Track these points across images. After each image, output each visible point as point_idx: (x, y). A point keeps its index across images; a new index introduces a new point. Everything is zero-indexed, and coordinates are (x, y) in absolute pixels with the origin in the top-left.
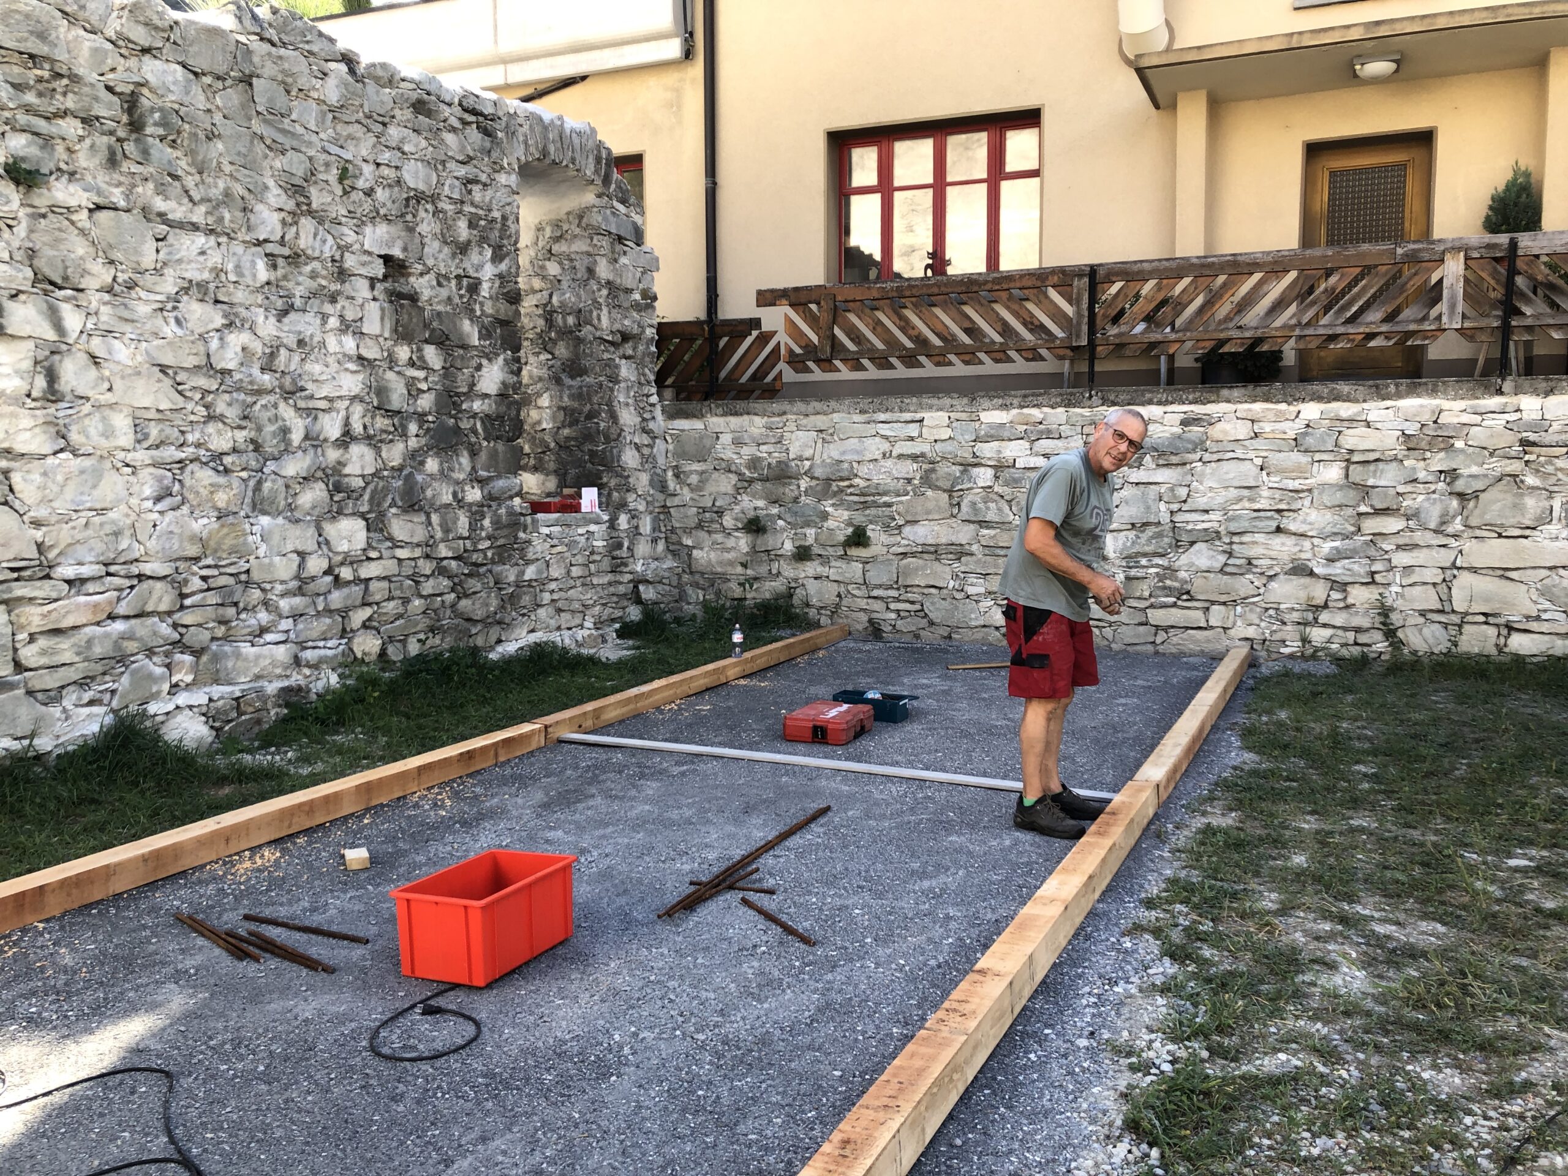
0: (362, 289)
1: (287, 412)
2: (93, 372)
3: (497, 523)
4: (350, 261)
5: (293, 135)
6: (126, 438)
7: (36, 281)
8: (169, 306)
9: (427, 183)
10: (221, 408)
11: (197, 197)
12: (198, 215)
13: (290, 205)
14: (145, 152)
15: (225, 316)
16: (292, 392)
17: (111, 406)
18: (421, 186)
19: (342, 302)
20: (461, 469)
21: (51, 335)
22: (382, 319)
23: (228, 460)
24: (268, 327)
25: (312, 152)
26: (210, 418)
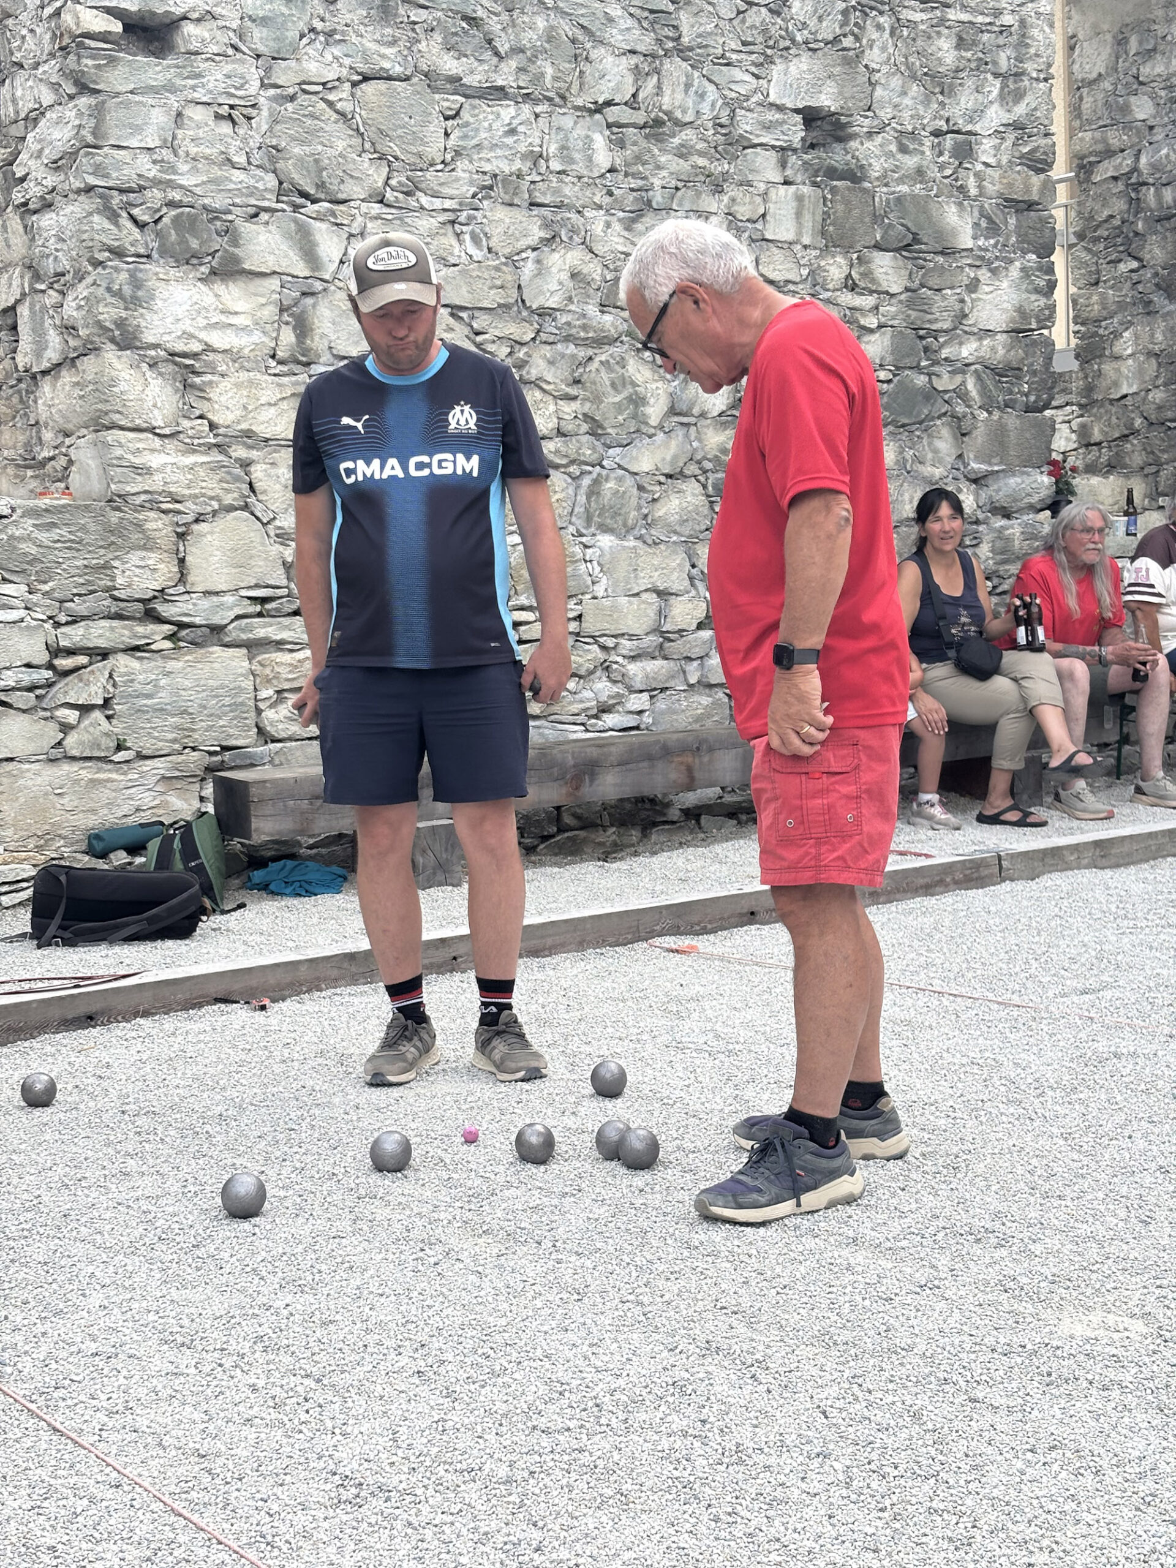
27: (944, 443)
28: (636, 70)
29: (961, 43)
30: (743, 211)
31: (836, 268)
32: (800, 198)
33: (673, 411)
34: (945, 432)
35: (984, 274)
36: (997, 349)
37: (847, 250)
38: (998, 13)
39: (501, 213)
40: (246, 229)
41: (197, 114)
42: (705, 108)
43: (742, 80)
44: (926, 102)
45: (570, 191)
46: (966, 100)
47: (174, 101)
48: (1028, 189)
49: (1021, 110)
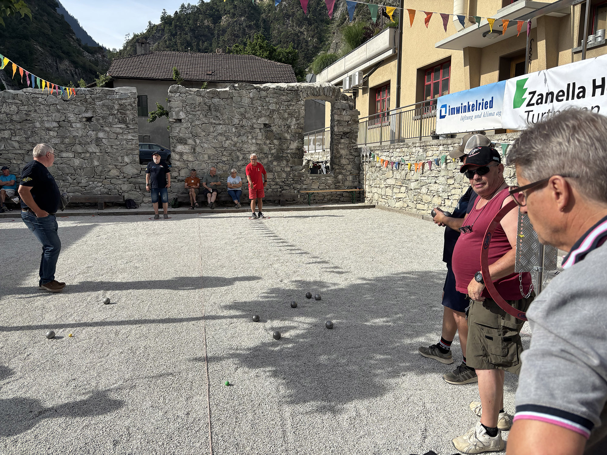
0: (258, 130)
1: (238, 154)
2: (201, 149)
3: (294, 176)
4: (255, 126)
5: (242, 105)
6: (206, 159)
7: (192, 136)
8: (215, 138)
9: (276, 107)
10: (225, 153)
11: (221, 119)
12: (221, 122)
13: (241, 117)
14: (212, 114)
15: (226, 138)
16: (240, 150)
17: (205, 154)
18: (274, 108)
19: (252, 133)
20: (283, 164)
21: (194, 144)
22: (262, 136)
23: (226, 162)
24: (236, 139)
25: (246, 107)
26: (223, 155)
27: (285, 162)
28: (239, 121)
29: (289, 114)
30: (254, 136)
31: (268, 142)
32: (262, 134)
33: (243, 158)
34: (285, 161)
35: (292, 142)
36: (294, 151)
37: (269, 140)
38: (295, 110)
39: (220, 137)
40: (187, 140)
41: (183, 129)
42: (249, 124)
43: (254, 121)
44: (283, 122)
45: (229, 134)
46: (289, 121)
47: (180, 127)
48: (299, 131)
49: (298, 122)
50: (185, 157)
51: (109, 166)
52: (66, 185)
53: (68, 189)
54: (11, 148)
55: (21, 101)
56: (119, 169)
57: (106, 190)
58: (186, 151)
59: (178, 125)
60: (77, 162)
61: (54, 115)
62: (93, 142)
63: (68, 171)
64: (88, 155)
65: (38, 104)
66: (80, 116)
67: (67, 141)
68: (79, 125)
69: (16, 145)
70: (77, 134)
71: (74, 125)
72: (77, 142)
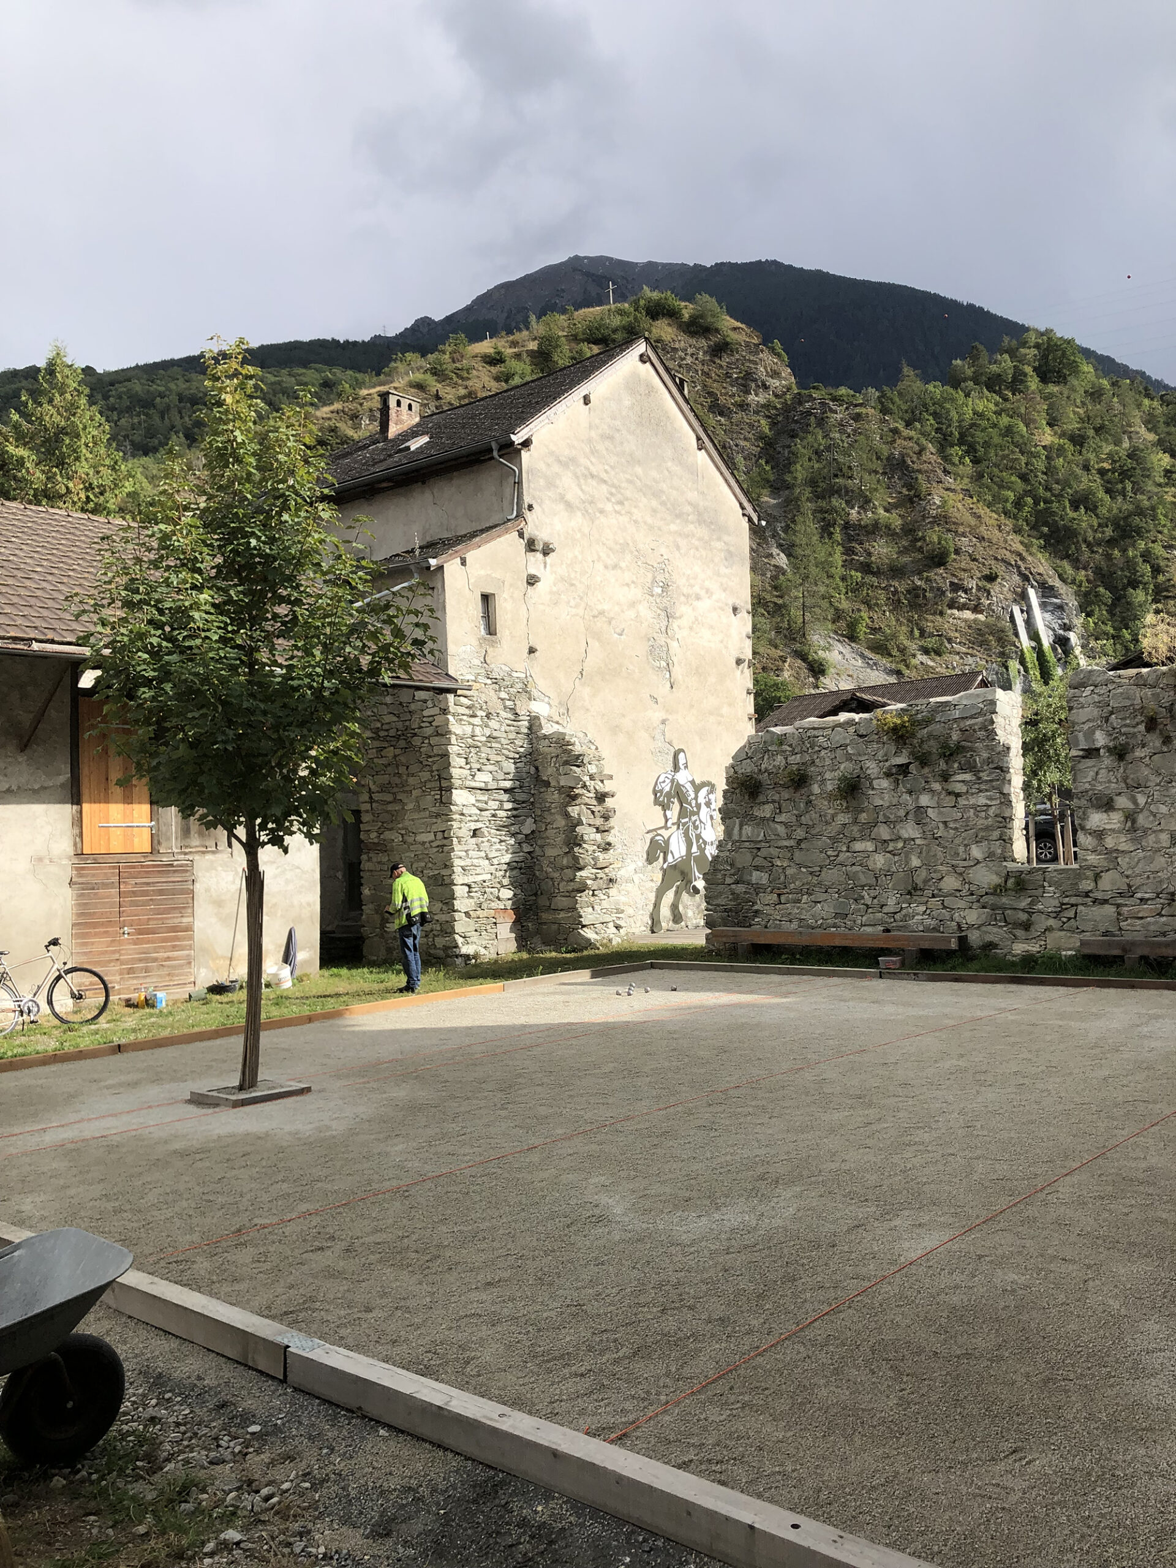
50: (1110, 842)
51: (940, 868)
52: (859, 910)
53: (864, 918)
54: (773, 837)
55: (791, 746)
56: (961, 874)
57: (933, 923)
58: (1113, 826)
59: (1089, 762)
60: (879, 861)
61: (842, 767)
62: (910, 816)
63: (863, 880)
64: (900, 845)
65: (817, 748)
66: (887, 764)
67: (863, 817)
68: (885, 783)
69: (781, 829)
70: (881, 803)
71: (875, 783)
72: (881, 818)
